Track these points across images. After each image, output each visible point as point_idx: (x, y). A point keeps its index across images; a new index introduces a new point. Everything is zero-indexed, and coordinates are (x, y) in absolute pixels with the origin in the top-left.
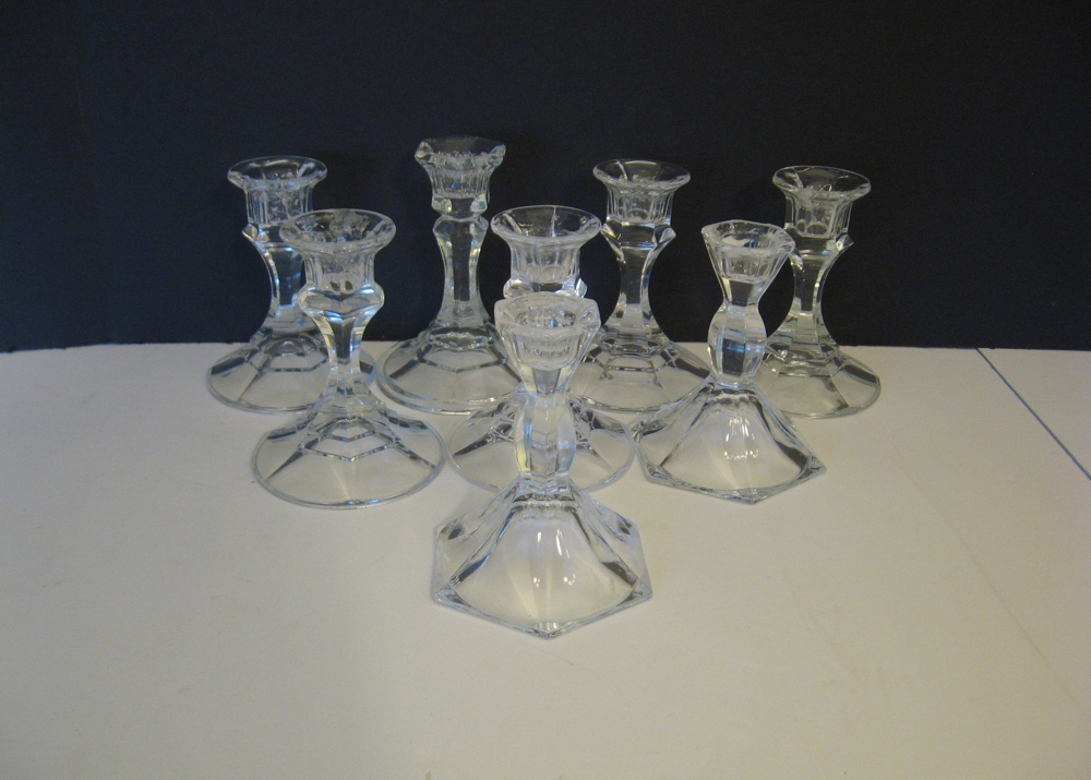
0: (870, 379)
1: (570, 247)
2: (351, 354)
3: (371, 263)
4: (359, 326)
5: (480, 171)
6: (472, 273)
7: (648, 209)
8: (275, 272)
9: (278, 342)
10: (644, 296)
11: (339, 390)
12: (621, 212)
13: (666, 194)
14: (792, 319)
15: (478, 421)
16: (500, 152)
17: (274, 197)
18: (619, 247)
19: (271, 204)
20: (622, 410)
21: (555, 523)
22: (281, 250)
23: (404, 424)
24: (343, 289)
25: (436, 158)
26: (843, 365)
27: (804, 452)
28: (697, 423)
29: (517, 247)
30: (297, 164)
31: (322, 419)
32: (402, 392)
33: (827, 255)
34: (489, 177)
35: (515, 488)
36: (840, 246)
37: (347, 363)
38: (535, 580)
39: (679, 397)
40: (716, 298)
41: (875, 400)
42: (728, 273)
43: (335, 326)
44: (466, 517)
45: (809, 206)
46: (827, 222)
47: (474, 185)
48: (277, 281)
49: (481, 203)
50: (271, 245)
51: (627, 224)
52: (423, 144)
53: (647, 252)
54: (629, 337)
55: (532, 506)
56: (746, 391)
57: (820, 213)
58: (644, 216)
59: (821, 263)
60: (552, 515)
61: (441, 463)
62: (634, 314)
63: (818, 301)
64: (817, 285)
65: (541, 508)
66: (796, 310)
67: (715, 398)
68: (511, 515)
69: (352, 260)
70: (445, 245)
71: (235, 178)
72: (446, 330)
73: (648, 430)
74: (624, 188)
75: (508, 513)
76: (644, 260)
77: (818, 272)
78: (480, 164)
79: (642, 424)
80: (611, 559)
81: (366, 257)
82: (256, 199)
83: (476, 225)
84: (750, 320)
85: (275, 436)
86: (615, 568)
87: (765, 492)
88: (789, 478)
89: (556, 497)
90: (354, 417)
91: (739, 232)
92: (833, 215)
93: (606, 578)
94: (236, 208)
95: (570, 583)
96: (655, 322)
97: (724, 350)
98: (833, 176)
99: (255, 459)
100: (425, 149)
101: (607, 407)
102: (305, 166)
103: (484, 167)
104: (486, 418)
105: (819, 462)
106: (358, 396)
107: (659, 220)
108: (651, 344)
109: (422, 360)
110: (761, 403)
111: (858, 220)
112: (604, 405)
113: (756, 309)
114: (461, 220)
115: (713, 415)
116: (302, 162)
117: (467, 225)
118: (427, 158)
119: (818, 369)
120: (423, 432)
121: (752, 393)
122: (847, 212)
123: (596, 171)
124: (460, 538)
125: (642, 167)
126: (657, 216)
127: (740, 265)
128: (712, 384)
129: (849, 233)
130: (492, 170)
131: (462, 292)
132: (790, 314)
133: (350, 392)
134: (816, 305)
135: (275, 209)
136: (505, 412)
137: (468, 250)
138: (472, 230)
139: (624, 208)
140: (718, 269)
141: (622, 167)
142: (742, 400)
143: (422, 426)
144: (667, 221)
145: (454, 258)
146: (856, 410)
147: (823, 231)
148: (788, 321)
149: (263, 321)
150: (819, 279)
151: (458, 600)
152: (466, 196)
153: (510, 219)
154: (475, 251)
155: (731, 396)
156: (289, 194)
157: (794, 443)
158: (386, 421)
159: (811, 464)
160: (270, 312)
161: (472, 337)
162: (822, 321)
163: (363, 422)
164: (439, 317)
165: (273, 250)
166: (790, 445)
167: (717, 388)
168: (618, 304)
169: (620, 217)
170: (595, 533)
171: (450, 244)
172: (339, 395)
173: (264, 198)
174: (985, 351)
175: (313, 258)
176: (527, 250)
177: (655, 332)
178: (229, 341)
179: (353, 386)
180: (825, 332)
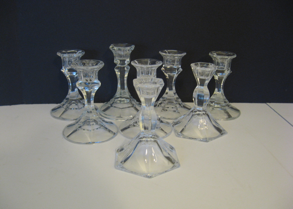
0: (237, 110)
1: (154, 68)
2: (91, 101)
3: (97, 74)
4: (94, 92)
5: (128, 51)
6: (125, 82)
7: (175, 63)
8: (70, 82)
9: (70, 102)
10: (174, 88)
11: (88, 112)
12: (167, 64)
13: (179, 58)
14: (215, 94)
15: (127, 121)
16: (133, 47)
17: (70, 59)
18: (167, 73)
19: (69, 62)
20: (169, 119)
21: (151, 145)
22: (72, 75)
23: (106, 122)
24: (89, 81)
25: (115, 48)
26: (230, 107)
27: (221, 129)
28: (190, 121)
29: (139, 69)
30: (76, 51)
31: (82, 120)
32: (106, 115)
33: (225, 75)
34: (130, 53)
35: (139, 135)
36: (229, 72)
37: (90, 104)
38: (146, 160)
39: (184, 114)
40: (195, 84)
41: (240, 115)
42: (199, 76)
43: (87, 92)
44: (124, 145)
45: (220, 61)
46: (224, 66)
47: (126, 56)
48: (71, 84)
49: (128, 62)
50: (69, 73)
51: (169, 67)
52: (112, 45)
53: (174, 75)
54: (170, 99)
55: (144, 141)
56: (204, 111)
57: (223, 63)
58: (173, 65)
59: (223, 78)
60: (150, 143)
61: (117, 132)
62: (171, 93)
63: (222, 89)
64: (222, 84)
65: (147, 141)
66: (216, 92)
67: (195, 113)
68: (138, 143)
69: (92, 72)
70: (118, 73)
71: (59, 54)
72: (118, 98)
73: (176, 124)
74: (168, 56)
75: (137, 142)
76: (173, 77)
77: (222, 80)
78: (128, 50)
79: (174, 122)
80: (168, 155)
81: (96, 72)
82: (65, 60)
83: (126, 67)
84: (205, 90)
85: (69, 126)
86: (168, 158)
87: (211, 139)
88: (217, 135)
89: (151, 137)
90: (92, 119)
91: (201, 65)
92: (226, 63)
93: (166, 161)
94: (59, 63)
95: (156, 161)
96: (177, 95)
97: (198, 99)
98: (225, 54)
99: (63, 132)
100: (112, 46)
101: (164, 118)
102: (79, 52)
103: (129, 50)
104: (130, 121)
105: (226, 131)
106: (93, 113)
107: (177, 66)
108: (176, 101)
109: (112, 106)
110: (209, 114)
111: (233, 65)
112: (163, 118)
113: (207, 87)
114: (122, 66)
115: (194, 119)
116: (78, 51)
117: (124, 67)
118: (113, 48)
119: (223, 107)
120: (112, 125)
121: (206, 111)
122: (230, 63)
123: (160, 52)
124: (123, 151)
125: (173, 52)
126: (177, 65)
127: (202, 74)
128: (194, 109)
129: (231, 69)
130: (131, 52)
131: (123, 87)
132: (215, 93)
133: (91, 112)
134: (222, 90)
135: (70, 63)
136: (135, 118)
137: (124, 75)
138: (126, 69)
139: (168, 63)
140: (196, 75)
141: (167, 52)
142: (203, 114)
143: (112, 123)
144: (180, 66)
145: (120, 77)
146: (234, 118)
147: (224, 68)
148: (214, 95)
149: (66, 96)
150: (222, 82)
151: (123, 168)
152: (124, 59)
153: (137, 62)
154: (126, 75)
155: (200, 113)
156: (74, 58)
157: (218, 126)
158: (101, 121)
159: (223, 132)
160: (69, 93)
161: (125, 100)
162: (224, 95)
163: (95, 121)
164: (116, 94)
165: (69, 75)
166: (217, 126)
167: (196, 110)
168: (166, 90)
169: (167, 65)
170: (163, 149)
171: (119, 73)
172: (88, 113)
173: (67, 60)
174: (268, 104)
175: (81, 72)
176: (142, 69)
177: (177, 98)
178: (57, 103)
179: (92, 110)
180: (225, 98)
